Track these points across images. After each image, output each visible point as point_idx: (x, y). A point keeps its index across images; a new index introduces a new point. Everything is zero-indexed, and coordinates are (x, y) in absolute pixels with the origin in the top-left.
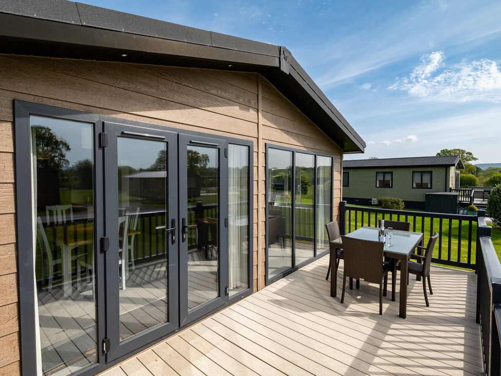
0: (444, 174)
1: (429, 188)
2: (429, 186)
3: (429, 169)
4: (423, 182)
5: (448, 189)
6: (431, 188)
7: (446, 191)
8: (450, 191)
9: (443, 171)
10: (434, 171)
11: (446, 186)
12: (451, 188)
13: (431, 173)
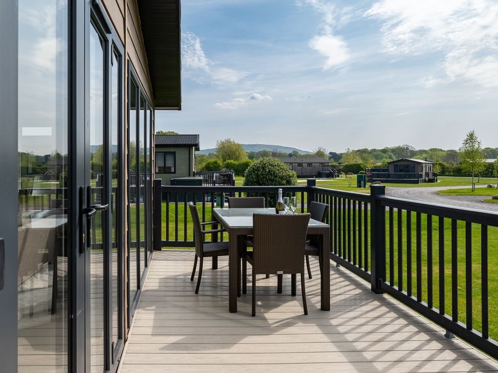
0: (187, 155)
1: (173, 173)
2: (173, 170)
3: (172, 150)
4: (167, 166)
5: (192, 174)
6: (175, 172)
7: (190, 176)
8: (194, 176)
9: (186, 151)
10: (178, 151)
11: (190, 170)
12: (194, 172)
13: (174, 153)
